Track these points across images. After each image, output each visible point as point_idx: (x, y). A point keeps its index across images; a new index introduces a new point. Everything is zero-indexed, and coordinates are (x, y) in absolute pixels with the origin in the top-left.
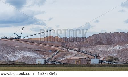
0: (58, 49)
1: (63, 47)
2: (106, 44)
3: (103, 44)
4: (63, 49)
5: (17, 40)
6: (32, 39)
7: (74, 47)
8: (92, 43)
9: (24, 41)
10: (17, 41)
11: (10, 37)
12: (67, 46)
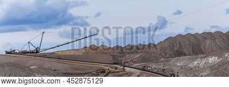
0: (108, 68)
1: (115, 64)
2: (190, 55)
3: (185, 55)
4: (116, 68)
5: (34, 54)
6: (60, 53)
7: (135, 62)
8: (166, 54)
9: (45, 56)
10: (33, 57)
11: (20, 50)
12: (123, 62)
